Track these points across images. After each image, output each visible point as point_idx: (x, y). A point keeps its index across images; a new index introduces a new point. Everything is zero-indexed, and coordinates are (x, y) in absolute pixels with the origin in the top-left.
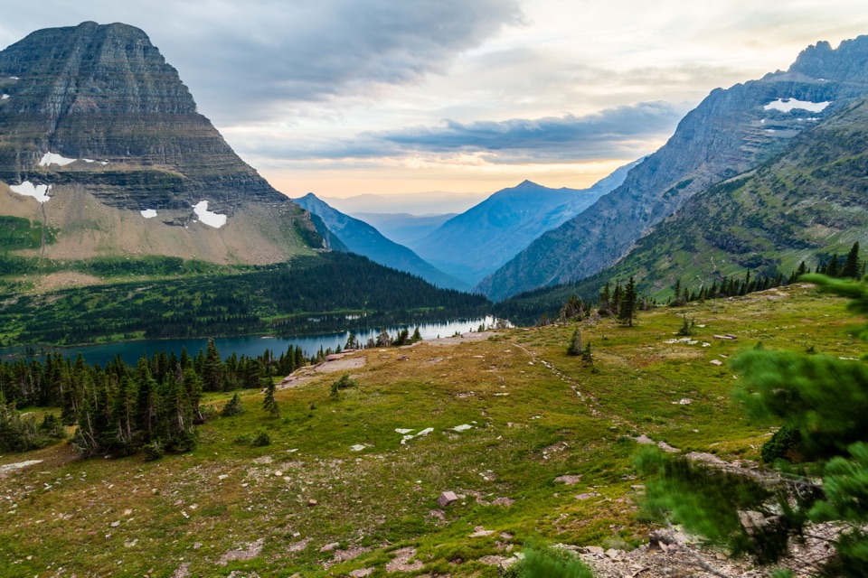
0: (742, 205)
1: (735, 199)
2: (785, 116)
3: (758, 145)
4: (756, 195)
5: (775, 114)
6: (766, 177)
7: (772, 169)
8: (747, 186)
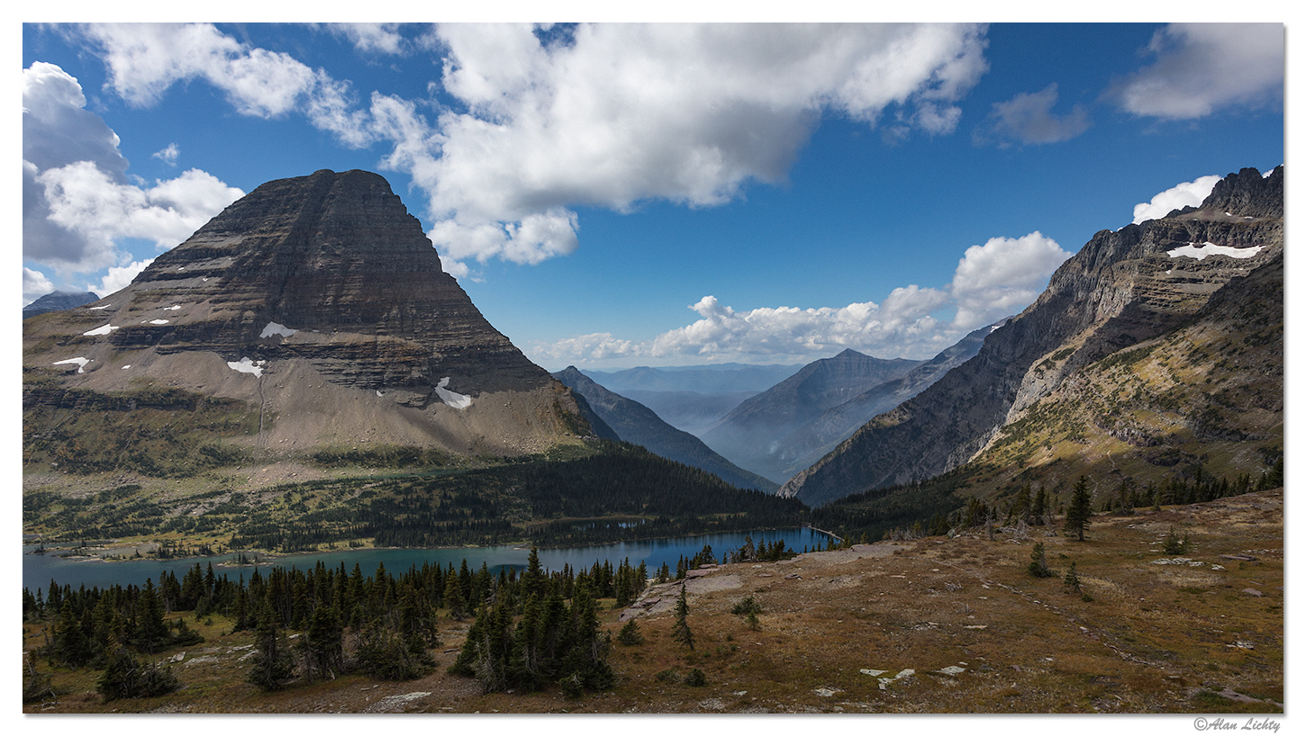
0: (1148, 382)
1: (1137, 374)
2: (1199, 266)
5: (1184, 263)
7: (1187, 334)
8: (1153, 356)
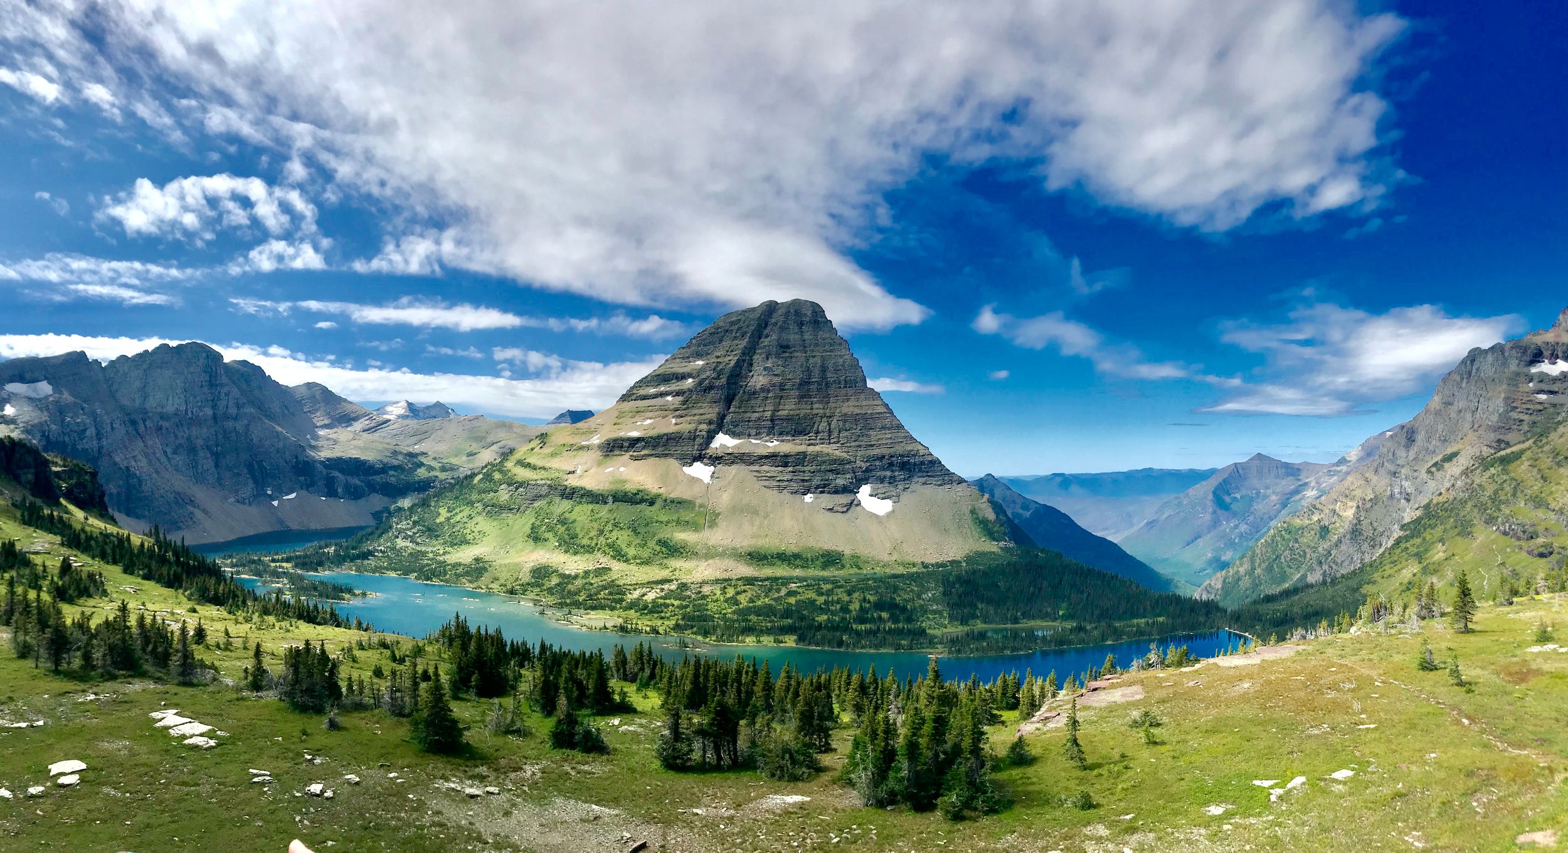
0: (1522, 482)
1: (1513, 475)
2: (1555, 380)
3: (1531, 412)
4: (1535, 470)
5: (1543, 378)
6: (1545, 449)
7: (1549, 439)
8: (1524, 459)
